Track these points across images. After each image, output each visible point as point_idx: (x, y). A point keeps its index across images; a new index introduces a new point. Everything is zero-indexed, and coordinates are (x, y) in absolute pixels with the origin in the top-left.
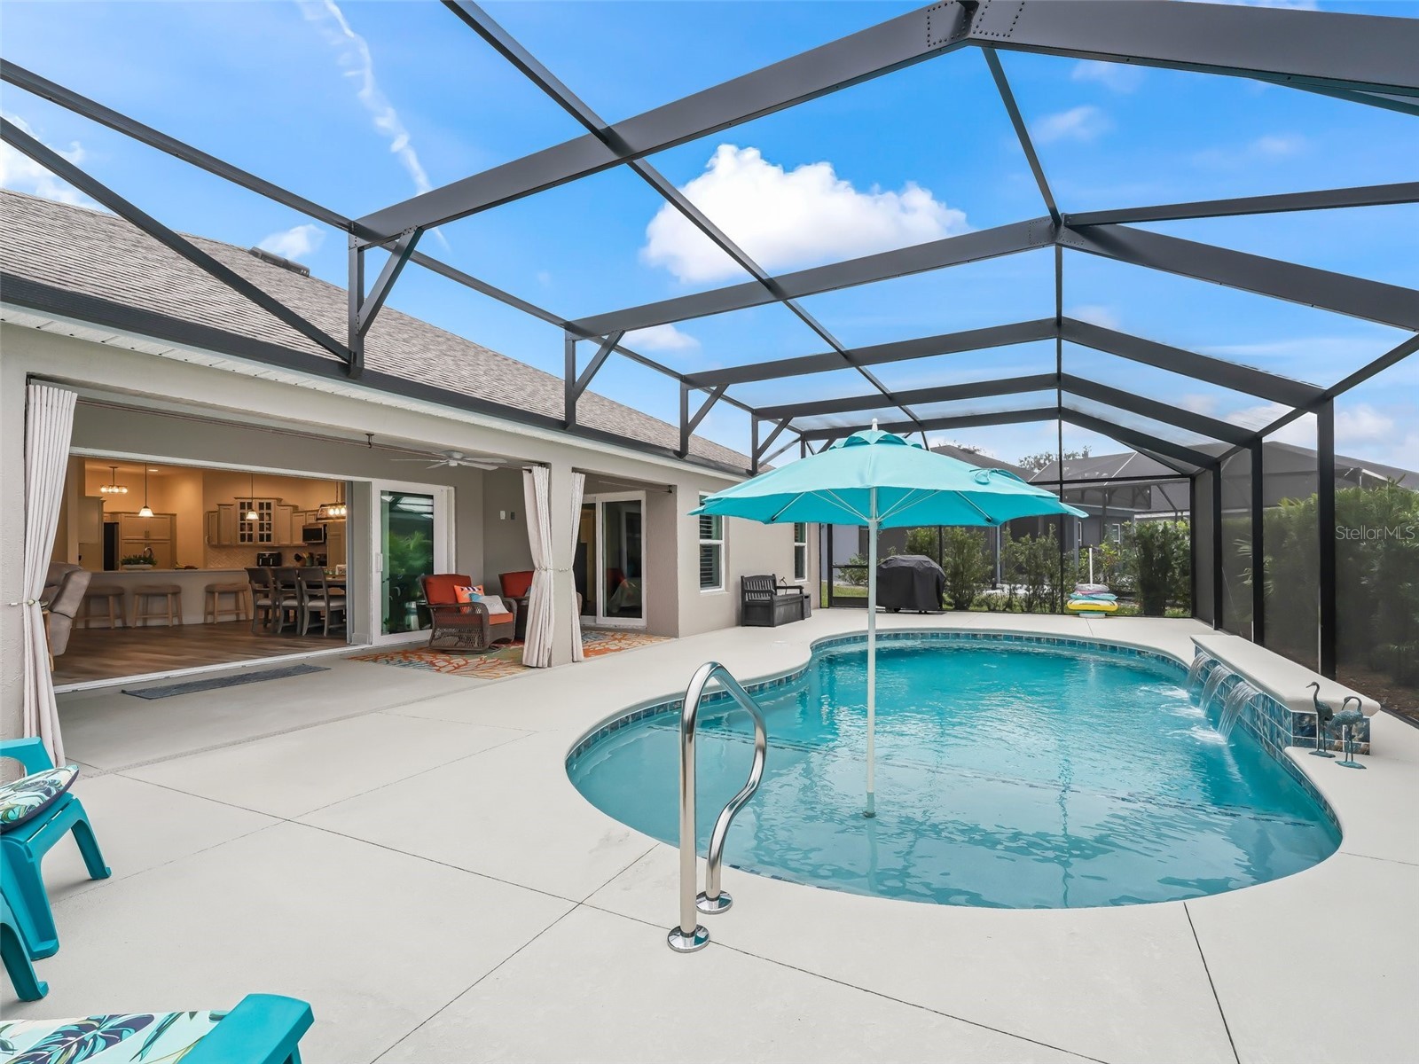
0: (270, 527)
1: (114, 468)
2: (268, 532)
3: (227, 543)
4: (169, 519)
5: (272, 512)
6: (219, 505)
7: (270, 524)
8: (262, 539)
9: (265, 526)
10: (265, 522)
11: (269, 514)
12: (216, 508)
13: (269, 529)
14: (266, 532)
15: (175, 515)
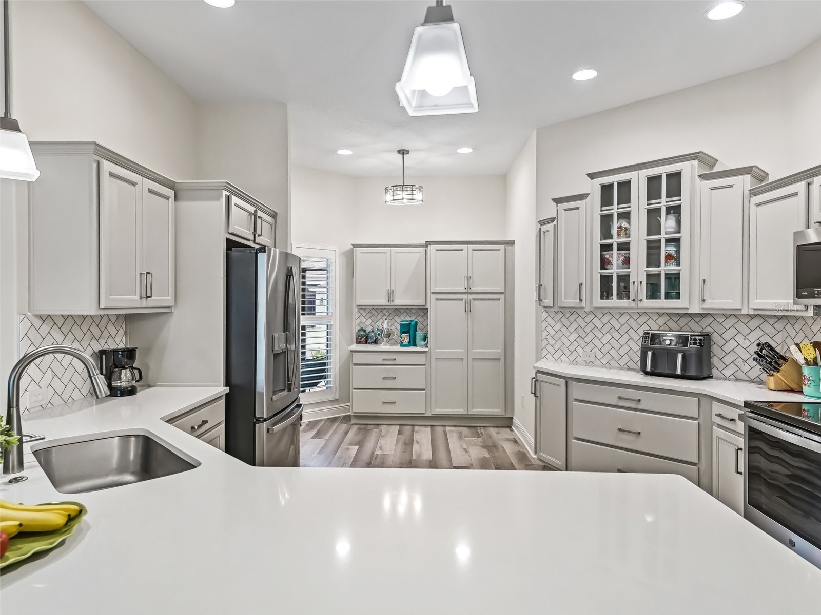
0: (678, 252)
1: (403, 152)
2: (672, 268)
3: (572, 301)
4: (502, 252)
5: (685, 201)
6: (557, 201)
7: (677, 241)
8: (653, 293)
9: (664, 250)
10: (663, 237)
11: (675, 210)
12: (551, 210)
13: (675, 258)
14: (664, 268)
15: (512, 243)
